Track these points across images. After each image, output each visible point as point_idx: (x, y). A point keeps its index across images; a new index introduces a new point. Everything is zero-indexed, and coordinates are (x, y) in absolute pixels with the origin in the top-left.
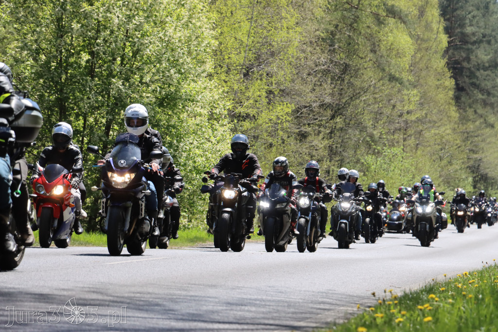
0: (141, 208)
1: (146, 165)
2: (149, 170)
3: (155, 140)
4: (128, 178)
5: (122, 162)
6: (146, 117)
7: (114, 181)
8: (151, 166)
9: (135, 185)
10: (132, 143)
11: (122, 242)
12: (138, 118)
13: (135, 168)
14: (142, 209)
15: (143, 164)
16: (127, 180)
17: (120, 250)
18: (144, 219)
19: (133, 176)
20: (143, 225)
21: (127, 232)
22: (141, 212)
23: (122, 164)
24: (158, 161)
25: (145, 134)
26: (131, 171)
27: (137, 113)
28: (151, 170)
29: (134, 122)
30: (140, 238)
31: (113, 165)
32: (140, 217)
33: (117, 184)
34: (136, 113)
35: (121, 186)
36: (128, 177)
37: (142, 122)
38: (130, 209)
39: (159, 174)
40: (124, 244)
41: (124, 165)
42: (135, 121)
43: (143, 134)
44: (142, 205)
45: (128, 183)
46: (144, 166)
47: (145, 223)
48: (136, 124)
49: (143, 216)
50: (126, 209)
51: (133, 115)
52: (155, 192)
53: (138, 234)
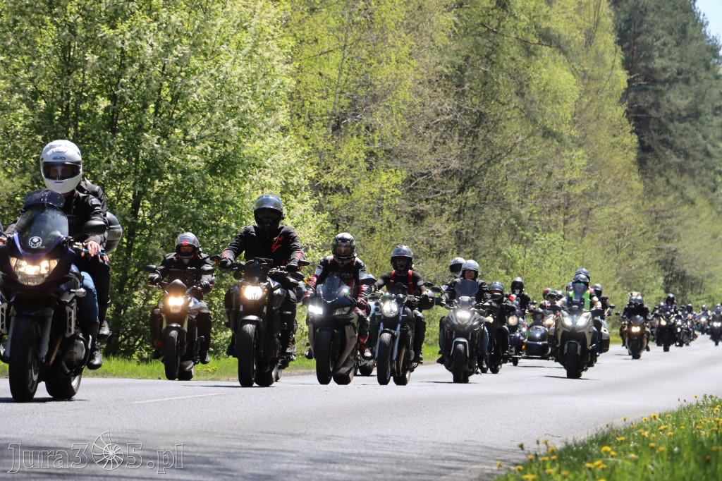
0: (68, 318)
1: (78, 245)
2: (83, 254)
3: (95, 201)
4: (46, 268)
5: (36, 239)
6: (78, 163)
7: (20, 273)
8: (86, 247)
9: (58, 279)
10: (52, 207)
11: (35, 378)
12: (63, 164)
13: (57, 249)
14: (70, 320)
15: (71, 244)
16: (44, 271)
17: (32, 391)
18: (75, 337)
19: (54, 264)
20: (73, 349)
21: (44, 360)
22: (68, 326)
23: (35, 243)
24: (98, 237)
25: (77, 192)
26: (51, 256)
27: (62, 155)
28: (87, 254)
29: (57, 171)
30: (69, 371)
31: (19, 246)
32: (68, 335)
33: (27, 278)
34: (60, 155)
35: (33, 282)
36: (45, 266)
37: (70, 170)
38: (50, 320)
39: (101, 261)
40: (39, 381)
41: (39, 245)
42: (59, 169)
43: (73, 192)
44: (70, 313)
45: (46, 276)
46: (74, 246)
47: (76, 345)
48: (60, 174)
49: (73, 333)
50: (42, 321)
51: (55, 158)
52: (94, 290)
53: (64, 363)
